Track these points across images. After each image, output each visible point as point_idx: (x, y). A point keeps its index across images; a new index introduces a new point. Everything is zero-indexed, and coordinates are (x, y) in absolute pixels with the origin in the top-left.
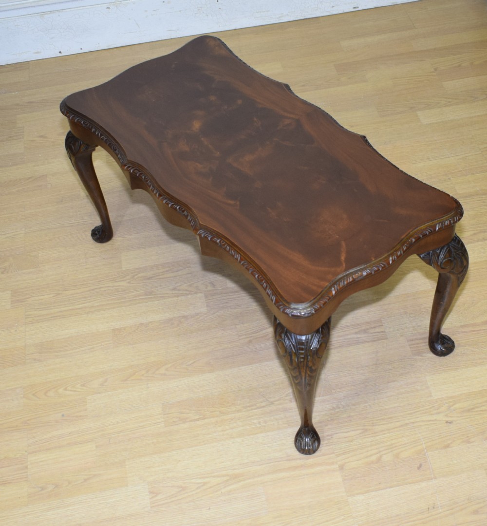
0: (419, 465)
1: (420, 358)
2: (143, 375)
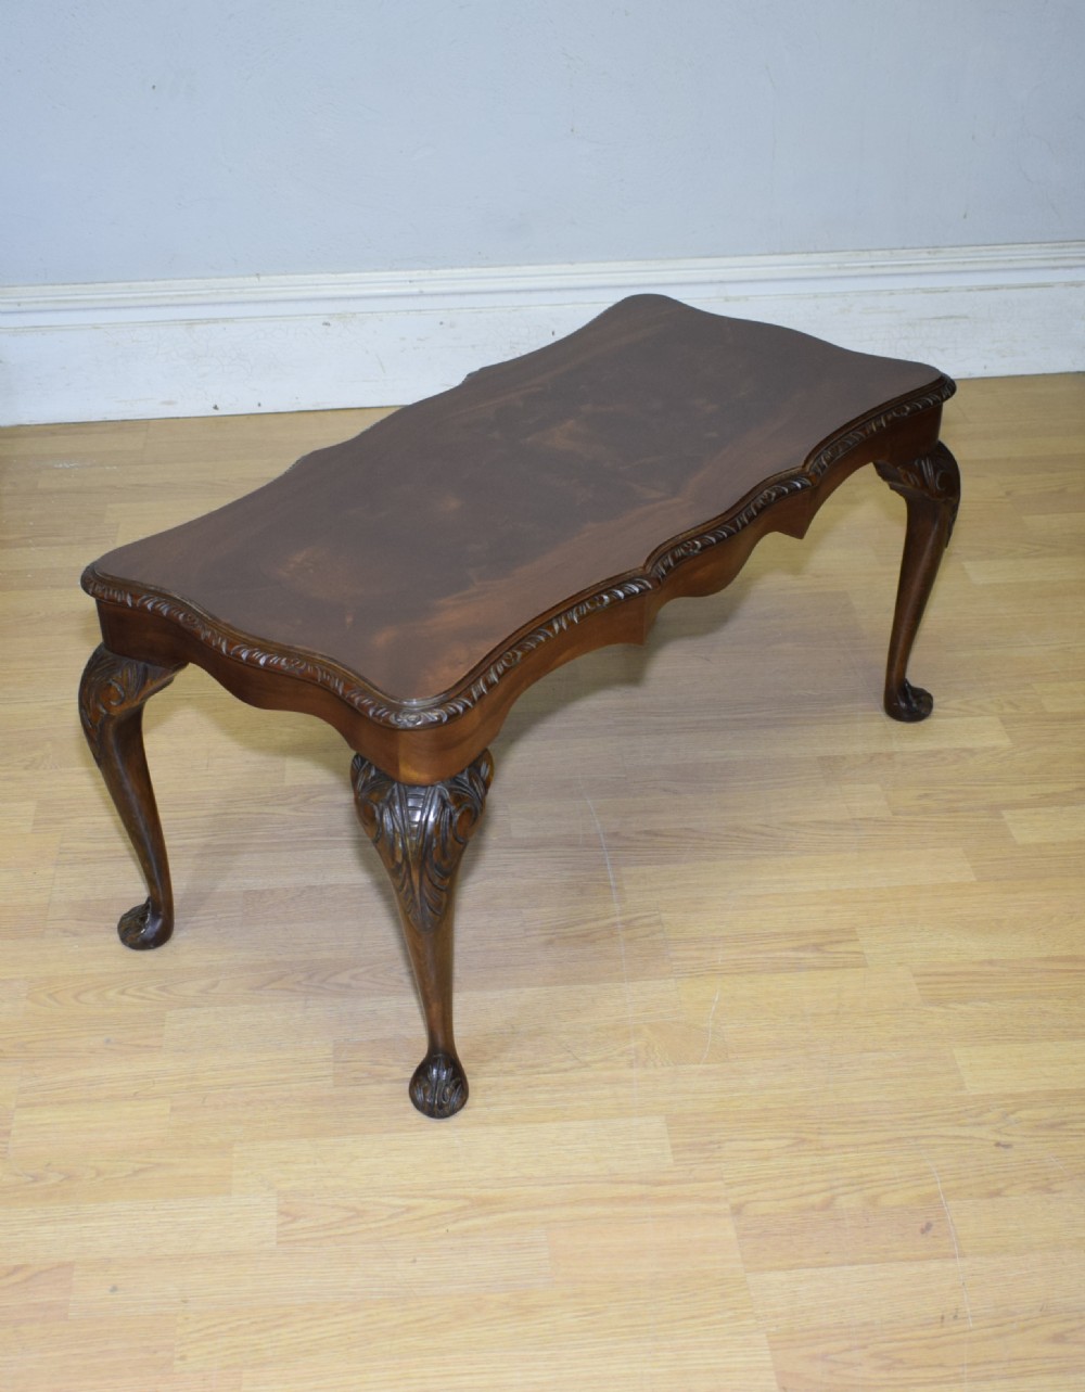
0: (924, 1224)
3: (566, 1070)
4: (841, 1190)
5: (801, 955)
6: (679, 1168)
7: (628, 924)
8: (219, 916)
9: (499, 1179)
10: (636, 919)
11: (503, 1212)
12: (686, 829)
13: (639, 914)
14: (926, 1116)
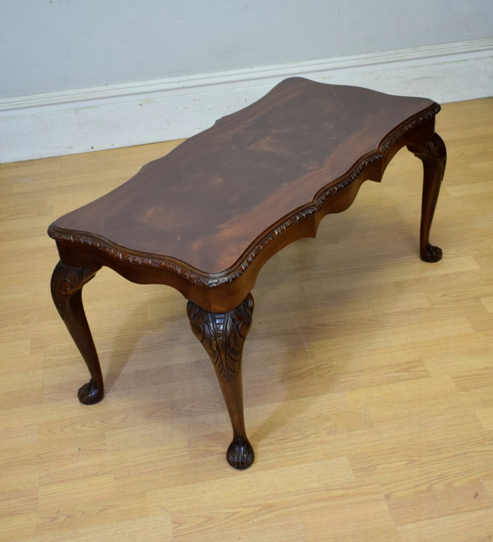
0: (475, 493)
1: (468, 393)
2: (167, 412)
3: (298, 440)
4: (434, 482)
5: (399, 374)
6: (357, 480)
7: (317, 368)
8: (125, 384)
9: (274, 495)
10: (321, 366)
11: (278, 510)
12: (338, 322)
13: (322, 363)
14: (467, 443)
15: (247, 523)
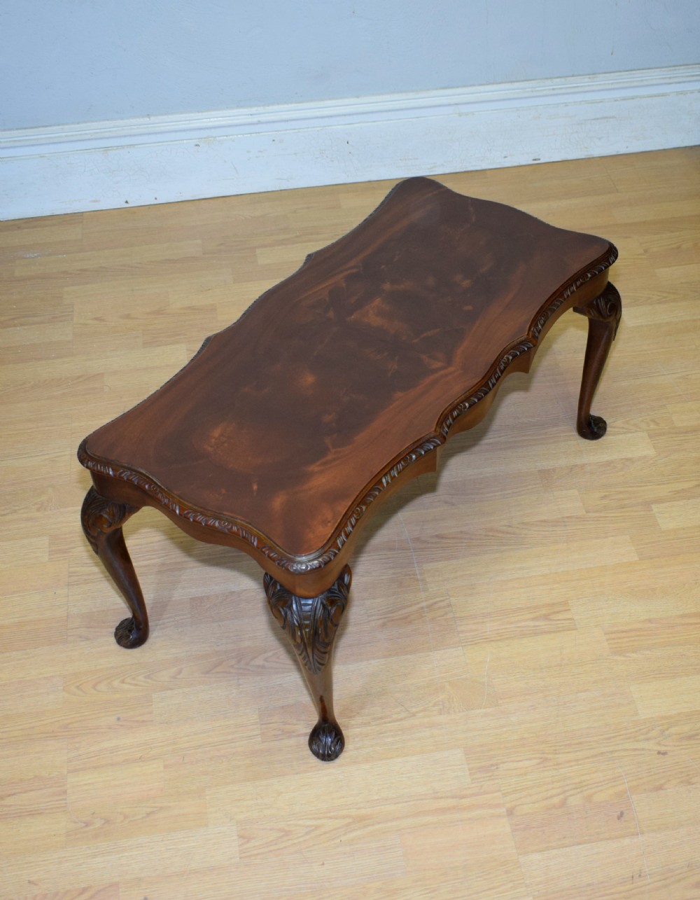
0: (619, 813)
1: (623, 658)
2: (232, 666)
3: (401, 720)
4: (570, 793)
5: (537, 623)
6: (474, 785)
7: (430, 608)
8: (177, 618)
9: (368, 802)
10: (435, 603)
11: (373, 825)
12: (461, 532)
13: (437, 599)
14: (616, 736)
15: (333, 842)
